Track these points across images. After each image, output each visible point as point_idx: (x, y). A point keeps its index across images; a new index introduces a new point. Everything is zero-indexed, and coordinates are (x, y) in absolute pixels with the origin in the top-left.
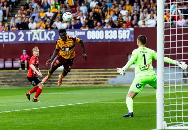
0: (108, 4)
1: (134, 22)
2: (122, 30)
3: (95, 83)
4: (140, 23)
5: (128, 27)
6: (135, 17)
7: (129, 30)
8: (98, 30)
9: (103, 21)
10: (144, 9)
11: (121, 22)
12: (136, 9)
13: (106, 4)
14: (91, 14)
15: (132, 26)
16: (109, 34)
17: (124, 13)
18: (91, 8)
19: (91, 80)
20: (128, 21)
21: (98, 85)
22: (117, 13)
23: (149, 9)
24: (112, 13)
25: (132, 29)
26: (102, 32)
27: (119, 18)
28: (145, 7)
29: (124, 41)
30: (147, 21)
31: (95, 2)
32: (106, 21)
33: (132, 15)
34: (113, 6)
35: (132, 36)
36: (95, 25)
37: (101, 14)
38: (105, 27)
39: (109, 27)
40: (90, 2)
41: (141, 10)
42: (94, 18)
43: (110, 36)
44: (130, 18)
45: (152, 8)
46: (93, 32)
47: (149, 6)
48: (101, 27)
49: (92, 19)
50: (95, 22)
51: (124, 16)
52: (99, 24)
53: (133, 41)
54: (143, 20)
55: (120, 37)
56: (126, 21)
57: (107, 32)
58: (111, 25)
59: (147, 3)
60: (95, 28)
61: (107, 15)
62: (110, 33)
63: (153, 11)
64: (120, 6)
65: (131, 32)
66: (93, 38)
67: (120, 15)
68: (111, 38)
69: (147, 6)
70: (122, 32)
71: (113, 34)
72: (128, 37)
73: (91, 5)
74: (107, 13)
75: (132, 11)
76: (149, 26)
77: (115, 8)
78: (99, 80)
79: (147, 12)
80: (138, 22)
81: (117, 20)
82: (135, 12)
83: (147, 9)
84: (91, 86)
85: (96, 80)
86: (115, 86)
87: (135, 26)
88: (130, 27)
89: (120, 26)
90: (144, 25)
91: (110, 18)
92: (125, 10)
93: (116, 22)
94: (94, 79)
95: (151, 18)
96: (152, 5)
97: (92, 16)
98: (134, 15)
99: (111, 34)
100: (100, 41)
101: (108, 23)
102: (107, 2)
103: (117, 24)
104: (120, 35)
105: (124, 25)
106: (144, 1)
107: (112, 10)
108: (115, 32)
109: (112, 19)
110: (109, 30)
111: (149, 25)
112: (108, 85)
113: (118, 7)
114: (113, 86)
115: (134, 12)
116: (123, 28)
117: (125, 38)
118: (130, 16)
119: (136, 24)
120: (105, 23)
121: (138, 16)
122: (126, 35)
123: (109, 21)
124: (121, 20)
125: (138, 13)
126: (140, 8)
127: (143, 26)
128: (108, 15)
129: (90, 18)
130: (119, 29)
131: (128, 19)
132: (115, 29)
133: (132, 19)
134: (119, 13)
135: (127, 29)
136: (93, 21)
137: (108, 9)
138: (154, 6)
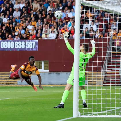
0: (18, 20)
1: (38, 35)
2: (29, 41)
3: (6, 84)
4: (43, 36)
5: (33, 39)
6: (39, 31)
7: (34, 41)
8: (9, 41)
9: (13, 34)
10: (46, 24)
11: (28, 34)
12: (40, 25)
13: (16, 20)
14: (4, 28)
15: (37, 38)
16: (18, 45)
17: (30, 27)
18: (3, 23)
19: (4, 82)
20: (34, 34)
21: (9, 85)
22: (24, 27)
23: (50, 25)
24: (21, 27)
25: (37, 41)
26: (13, 42)
27: (26, 32)
28: (47, 23)
29: (31, 50)
30: (49, 34)
31: (7, 18)
32: (16, 34)
33: (36, 29)
34: (21, 22)
35: (37, 46)
36: (7, 37)
37: (12, 28)
38: (15, 39)
39: (19, 39)
40: (3, 18)
41: (44, 25)
42: (6, 31)
43: (19, 46)
44: (35, 31)
45: (53, 23)
46: (6, 42)
47: (50, 22)
48: (12, 39)
49: (5, 32)
50: (7, 34)
51: (30, 30)
52: (10, 36)
53: (38, 50)
54: (46, 34)
55: (27, 47)
56: (32, 34)
57: (16, 43)
58: (20, 37)
59: (49, 20)
60: (7, 39)
61: (16, 29)
62: (19, 43)
63: (54, 26)
64: (27, 22)
65: (36, 43)
66: (6, 48)
67: (27, 29)
68: (20, 48)
69: (49, 22)
70: (29, 43)
71: (21, 44)
72: (34, 47)
73: (3, 21)
74: (17, 27)
75: (37, 26)
76: (50, 39)
77: (23, 24)
78: (10, 81)
79: (48, 28)
80: (42, 35)
81: (25, 33)
82: (40, 27)
83: (48, 25)
84: (4, 86)
85: (7, 81)
86: (23, 86)
87: (39, 38)
88: (35, 39)
89: (27, 38)
90: (47, 37)
91: (19, 32)
92: (31, 25)
93: (24, 35)
94: (6, 80)
95: (52, 32)
96: (53, 21)
97: (5, 30)
98: (38, 29)
99: (20, 45)
100: (11, 50)
101: (17, 35)
102: (17, 19)
103: (24, 36)
104: (27, 45)
105: (31, 37)
106: (47, 18)
107: (20, 25)
108: (23, 43)
109: (21, 32)
110: (18, 41)
111: (51, 37)
112: (18, 86)
113: (25, 22)
114: (22, 86)
115: (38, 27)
116: (30, 40)
117: (31, 48)
118: (35, 30)
119: (41, 37)
120: (15, 35)
121: (42, 30)
122: (32, 45)
123: (18, 34)
124: (28, 33)
125: (41, 28)
126: (43, 24)
127: (46, 39)
128: (18, 29)
129: (3, 31)
130: (27, 40)
131: (34, 33)
132: (23, 40)
133: (37, 33)
134: (26, 27)
135: (33, 40)
136: (5, 34)
137: (18, 24)
138: (54, 22)
